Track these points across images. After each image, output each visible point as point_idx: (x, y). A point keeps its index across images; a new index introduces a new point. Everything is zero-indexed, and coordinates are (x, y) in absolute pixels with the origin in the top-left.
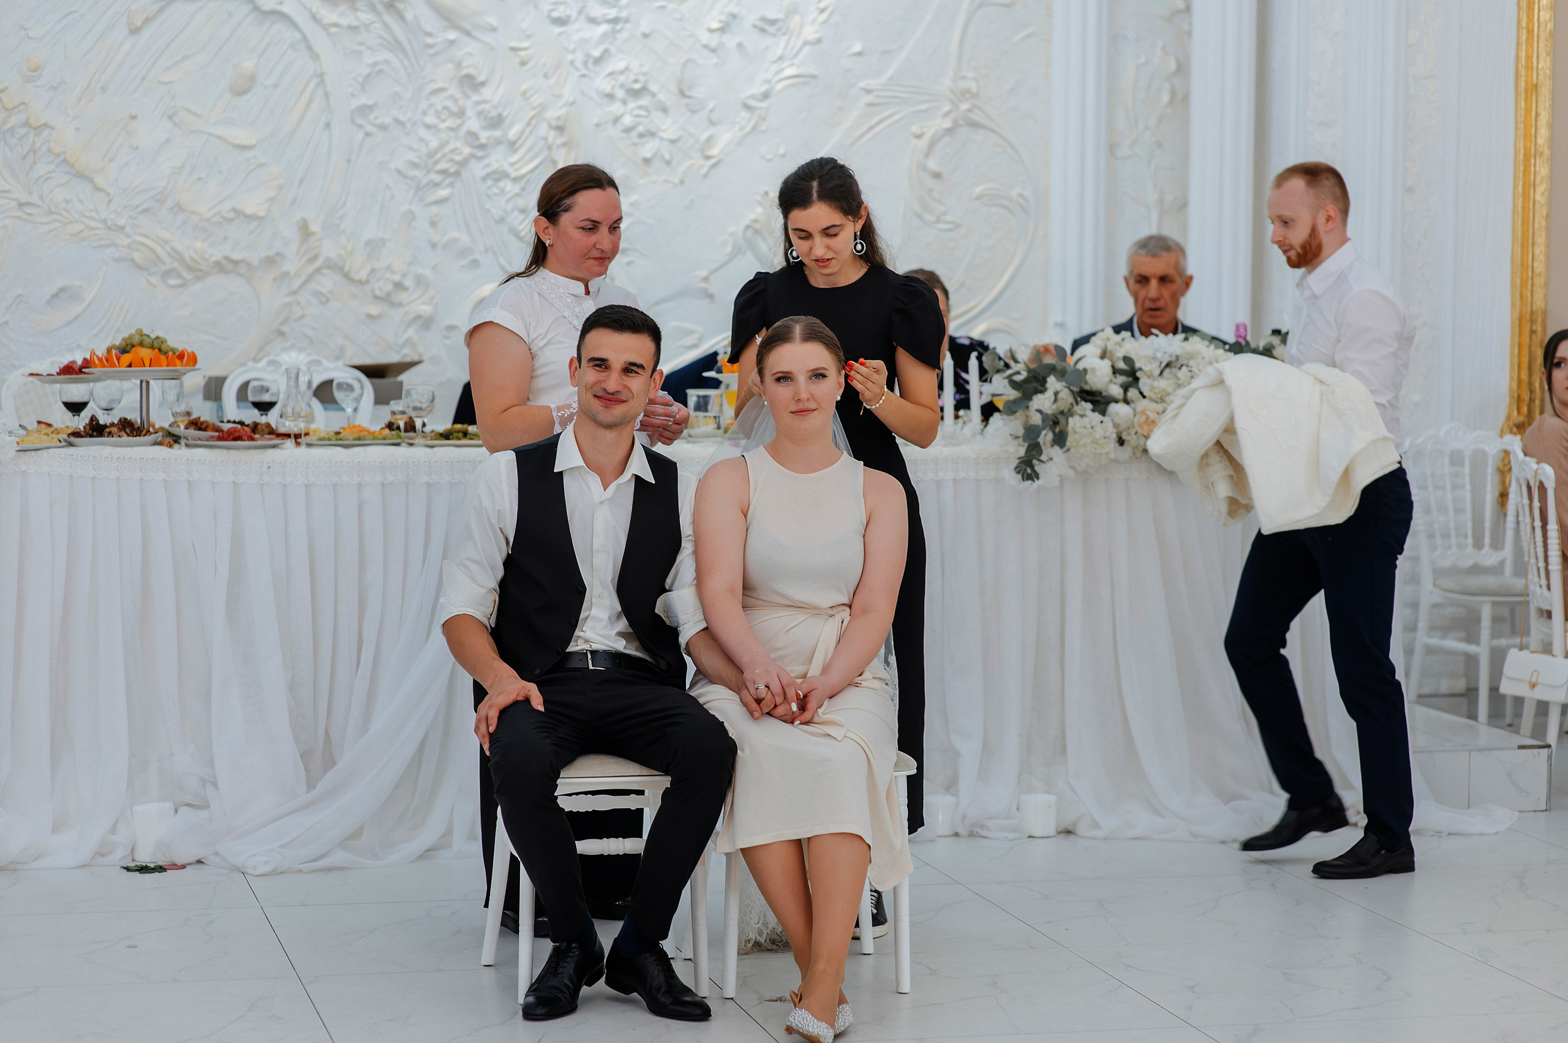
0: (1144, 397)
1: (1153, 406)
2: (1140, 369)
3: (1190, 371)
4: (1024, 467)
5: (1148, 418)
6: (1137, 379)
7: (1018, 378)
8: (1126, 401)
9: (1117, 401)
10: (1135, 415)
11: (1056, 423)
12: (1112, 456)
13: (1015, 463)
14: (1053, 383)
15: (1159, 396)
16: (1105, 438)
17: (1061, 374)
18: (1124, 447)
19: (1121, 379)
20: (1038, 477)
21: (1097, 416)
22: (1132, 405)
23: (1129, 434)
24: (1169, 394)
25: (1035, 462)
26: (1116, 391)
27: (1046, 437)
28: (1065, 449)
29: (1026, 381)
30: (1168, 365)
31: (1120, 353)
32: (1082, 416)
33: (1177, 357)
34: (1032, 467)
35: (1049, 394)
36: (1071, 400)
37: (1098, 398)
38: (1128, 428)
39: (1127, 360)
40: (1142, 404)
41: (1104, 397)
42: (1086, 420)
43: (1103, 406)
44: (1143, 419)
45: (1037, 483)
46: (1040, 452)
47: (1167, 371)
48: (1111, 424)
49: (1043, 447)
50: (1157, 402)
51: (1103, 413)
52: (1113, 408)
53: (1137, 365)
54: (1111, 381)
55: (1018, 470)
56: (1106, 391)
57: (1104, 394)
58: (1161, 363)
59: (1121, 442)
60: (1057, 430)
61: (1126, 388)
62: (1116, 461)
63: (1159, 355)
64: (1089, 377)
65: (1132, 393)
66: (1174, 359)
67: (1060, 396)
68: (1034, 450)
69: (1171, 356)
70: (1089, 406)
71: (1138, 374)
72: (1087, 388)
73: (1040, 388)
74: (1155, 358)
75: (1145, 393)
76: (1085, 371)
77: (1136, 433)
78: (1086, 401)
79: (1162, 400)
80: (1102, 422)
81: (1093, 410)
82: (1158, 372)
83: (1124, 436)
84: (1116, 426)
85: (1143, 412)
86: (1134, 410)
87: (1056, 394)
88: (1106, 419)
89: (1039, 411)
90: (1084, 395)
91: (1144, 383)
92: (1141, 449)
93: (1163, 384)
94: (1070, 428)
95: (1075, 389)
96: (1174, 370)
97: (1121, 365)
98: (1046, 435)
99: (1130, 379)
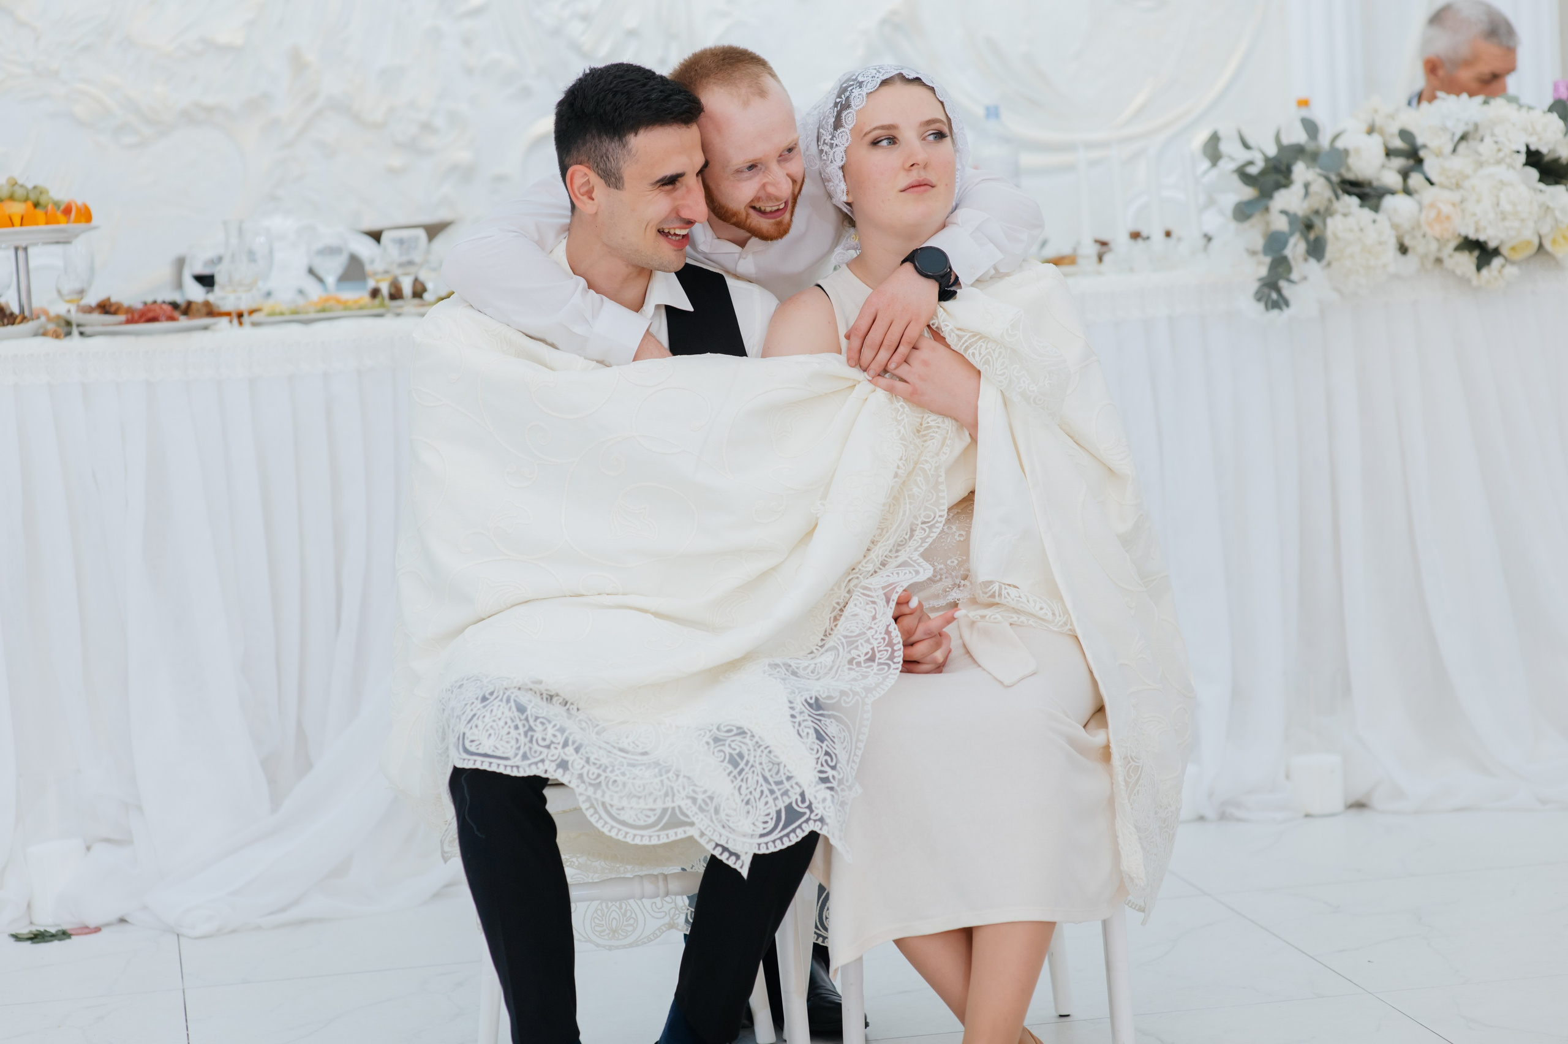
0: (1432, 183)
1: (1447, 195)
2: (1425, 146)
3: (1496, 142)
4: (1266, 290)
5: (1439, 213)
6: (1420, 161)
7: (1253, 170)
8: (1407, 191)
9: (1393, 193)
10: (1421, 210)
11: (1309, 226)
12: (1392, 269)
13: (1255, 286)
14: (1301, 171)
15: (1454, 181)
16: (1380, 243)
17: (1313, 157)
18: (1410, 256)
19: (1399, 162)
20: (1287, 303)
21: (1366, 214)
22: (1416, 196)
23: (1414, 238)
24: (1467, 177)
25: (1283, 284)
26: (1391, 179)
27: (1295, 248)
28: (1324, 262)
29: (1263, 173)
30: (1463, 138)
31: (1394, 128)
32: (1345, 215)
33: (1476, 127)
34: (1279, 291)
35: (1297, 188)
36: (1328, 193)
37: (1367, 190)
38: (1413, 229)
39: (1405, 134)
40: (1429, 194)
41: (1375, 189)
42: (1351, 221)
43: (1374, 201)
44: (1433, 214)
45: (1287, 312)
46: (1289, 270)
47: (1463, 146)
48: (1387, 224)
49: (1293, 263)
50: (1451, 189)
51: (1376, 209)
52: (1388, 201)
53: (1420, 140)
54: (1383, 166)
55: (1259, 297)
56: (1378, 179)
57: (1375, 184)
58: (1453, 134)
59: (1403, 250)
60: (1312, 236)
61: (1405, 174)
62: (1396, 277)
63: (1450, 124)
64: (1352, 161)
65: (1415, 180)
66: (1471, 128)
67: (1314, 188)
68: (1280, 267)
69: (1467, 124)
70: (1355, 201)
71: (1422, 153)
72: (1350, 176)
73: (1283, 181)
74: (1444, 129)
75: (1434, 179)
76: (1346, 152)
77: (1424, 236)
78: (1349, 194)
79: (1458, 186)
80: (1374, 221)
81: (1361, 206)
82: (1449, 147)
83: (1407, 242)
84: (1395, 226)
85: (1432, 205)
86: (1420, 204)
87: (1307, 186)
88: (1380, 217)
89: (1284, 212)
90: (1348, 187)
91: (1431, 165)
92: (1432, 258)
93: (1459, 163)
94: (1329, 234)
95: (1334, 178)
96: (1473, 143)
97: (1398, 143)
98: (1295, 245)
99: (1411, 162)
